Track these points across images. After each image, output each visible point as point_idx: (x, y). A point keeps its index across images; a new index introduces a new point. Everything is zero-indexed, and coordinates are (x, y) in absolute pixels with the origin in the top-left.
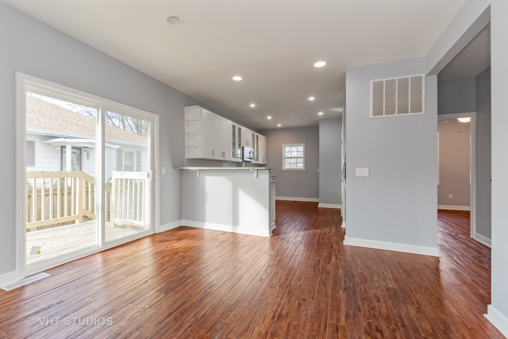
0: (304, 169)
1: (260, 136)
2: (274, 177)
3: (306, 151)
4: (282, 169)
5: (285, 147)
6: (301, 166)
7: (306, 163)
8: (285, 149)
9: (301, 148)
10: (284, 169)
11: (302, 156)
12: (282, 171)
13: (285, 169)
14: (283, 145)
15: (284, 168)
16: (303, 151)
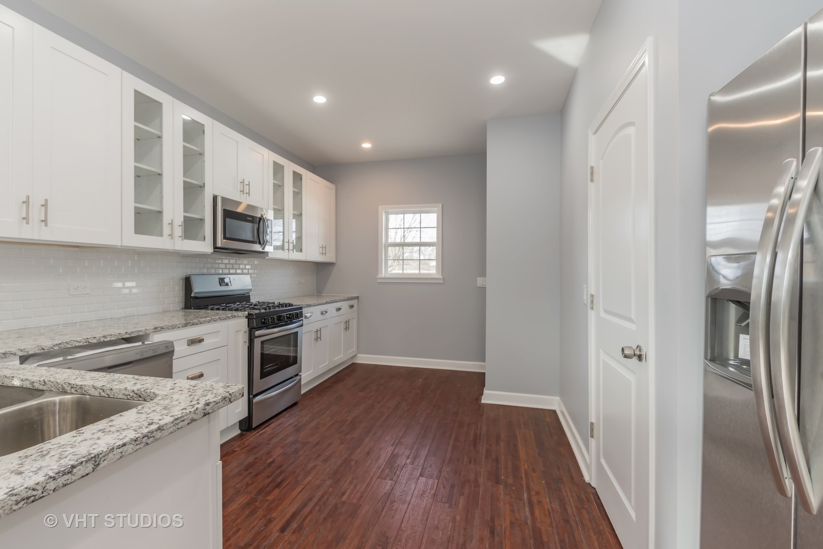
0: (440, 276)
1: (307, 175)
2: (357, 298)
3: (443, 227)
4: (379, 276)
5: (387, 214)
6: (431, 269)
7: (444, 259)
8: (387, 220)
9: (431, 219)
10: (383, 276)
11: (434, 240)
12: (378, 281)
13: (387, 276)
14: (380, 207)
15: (383, 274)
16: (437, 227)
